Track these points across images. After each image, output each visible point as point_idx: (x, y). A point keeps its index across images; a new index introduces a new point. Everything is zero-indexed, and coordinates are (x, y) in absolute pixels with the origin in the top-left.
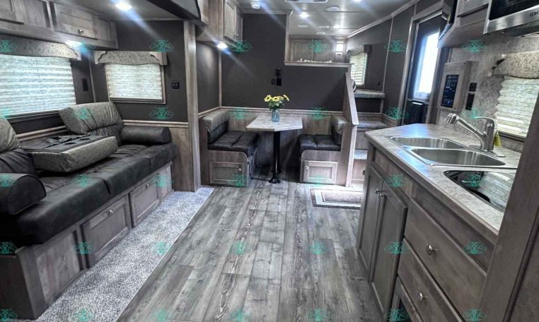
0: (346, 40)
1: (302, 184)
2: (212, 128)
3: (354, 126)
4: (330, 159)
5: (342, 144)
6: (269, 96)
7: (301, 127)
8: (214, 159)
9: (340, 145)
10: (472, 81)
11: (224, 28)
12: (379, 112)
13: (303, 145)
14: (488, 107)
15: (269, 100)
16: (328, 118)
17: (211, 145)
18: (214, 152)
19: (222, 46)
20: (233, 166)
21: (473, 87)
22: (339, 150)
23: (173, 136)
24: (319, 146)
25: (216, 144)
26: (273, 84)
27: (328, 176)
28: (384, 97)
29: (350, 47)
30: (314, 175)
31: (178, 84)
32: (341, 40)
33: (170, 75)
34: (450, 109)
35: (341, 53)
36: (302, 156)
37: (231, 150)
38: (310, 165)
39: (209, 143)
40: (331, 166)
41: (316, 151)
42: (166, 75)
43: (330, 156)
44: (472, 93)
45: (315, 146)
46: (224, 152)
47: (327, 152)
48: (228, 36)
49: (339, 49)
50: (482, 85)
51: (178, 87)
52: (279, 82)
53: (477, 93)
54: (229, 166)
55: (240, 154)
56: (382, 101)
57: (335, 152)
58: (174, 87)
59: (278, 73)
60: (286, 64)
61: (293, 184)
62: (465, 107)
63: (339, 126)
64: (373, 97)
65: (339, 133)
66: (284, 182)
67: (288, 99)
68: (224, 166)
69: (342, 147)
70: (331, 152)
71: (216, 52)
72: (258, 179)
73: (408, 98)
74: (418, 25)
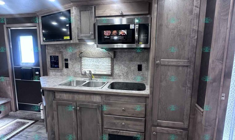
10: (65, 58)
14: (76, 66)
21: (66, 60)
34: (57, 69)
44: (67, 62)
50: (71, 59)
53: (69, 62)
62: (65, 67)
73: (14, 66)
74: (9, 29)
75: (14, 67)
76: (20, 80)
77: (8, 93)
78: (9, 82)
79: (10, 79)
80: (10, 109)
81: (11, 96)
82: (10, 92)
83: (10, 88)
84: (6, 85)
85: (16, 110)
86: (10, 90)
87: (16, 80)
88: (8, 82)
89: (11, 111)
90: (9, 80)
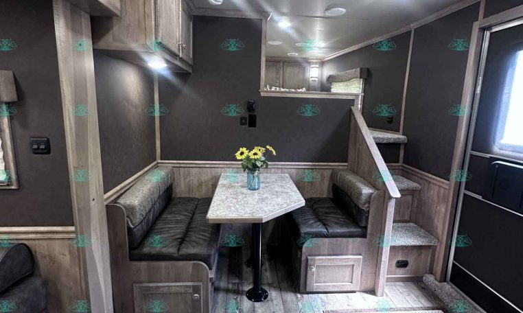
0: (322, 63)
1: (305, 296)
2: (138, 218)
3: (390, 198)
4: (350, 252)
5: (369, 226)
6: (244, 150)
7: (302, 203)
8: (143, 277)
9: (366, 228)
11: (157, 26)
12: (398, 162)
13: (304, 230)
15: (243, 157)
16: (328, 173)
17: (136, 252)
18: (144, 264)
19: (158, 64)
20: (182, 290)
22: (364, 236)
23: (39, 257)
24: (330, 231)
25: (146, 250)
26: (242, 124)
27: (347, 278)
28: (406, 141)
29: (328, 71)
30: (322, 279)
31: (48, 143)
32: (316, 63)
33: (24, 125)
35: (317, 79)
36: (304, 249)
37: (177, 259)
38: (317, 263)
39: (131, 249)
40: (352, 263)
41: (327, 240)
42: (16, 122)
43: (350, 246)
45: (324, 230)
46: (163, 264)
47: (345, 239)
48: (165, 42)
49: (314, 74)
51: (47, 151)
52: (252, 122)
54: (173, 290)
55: (195, 267)
56: (402, 147)
57: (359, 240)
58: (36, 151)
59: (250, 108)
60: (262, 94)
61: (290, 297)
63: (364, 198)
64: (391, 141)
65: (364, 208)
66: (273, 294)
67: (274, 153)
68: (165, 290)
69: (369, 231)
70: (351, 240)
71: (147, 77)
72: (227, 291)
73: (472, 150)
74: (487, 34)
75: (472, 156)
76: (480, 198)
77: (436, 221)
78: (444, 194)
79: (449, 185)
80: (428, 265)
81: (439, 231)
82: (441, 221)
83: (443, 210)
84: (436, 198)
85: (443, 279)
86: (442, 215)
87: (465, 194)
88: (442, 191)
89: (431, 272)
90: (447, 188)
